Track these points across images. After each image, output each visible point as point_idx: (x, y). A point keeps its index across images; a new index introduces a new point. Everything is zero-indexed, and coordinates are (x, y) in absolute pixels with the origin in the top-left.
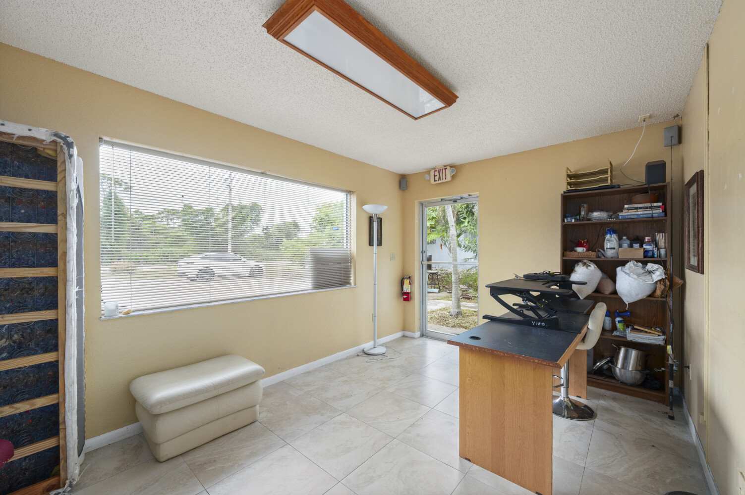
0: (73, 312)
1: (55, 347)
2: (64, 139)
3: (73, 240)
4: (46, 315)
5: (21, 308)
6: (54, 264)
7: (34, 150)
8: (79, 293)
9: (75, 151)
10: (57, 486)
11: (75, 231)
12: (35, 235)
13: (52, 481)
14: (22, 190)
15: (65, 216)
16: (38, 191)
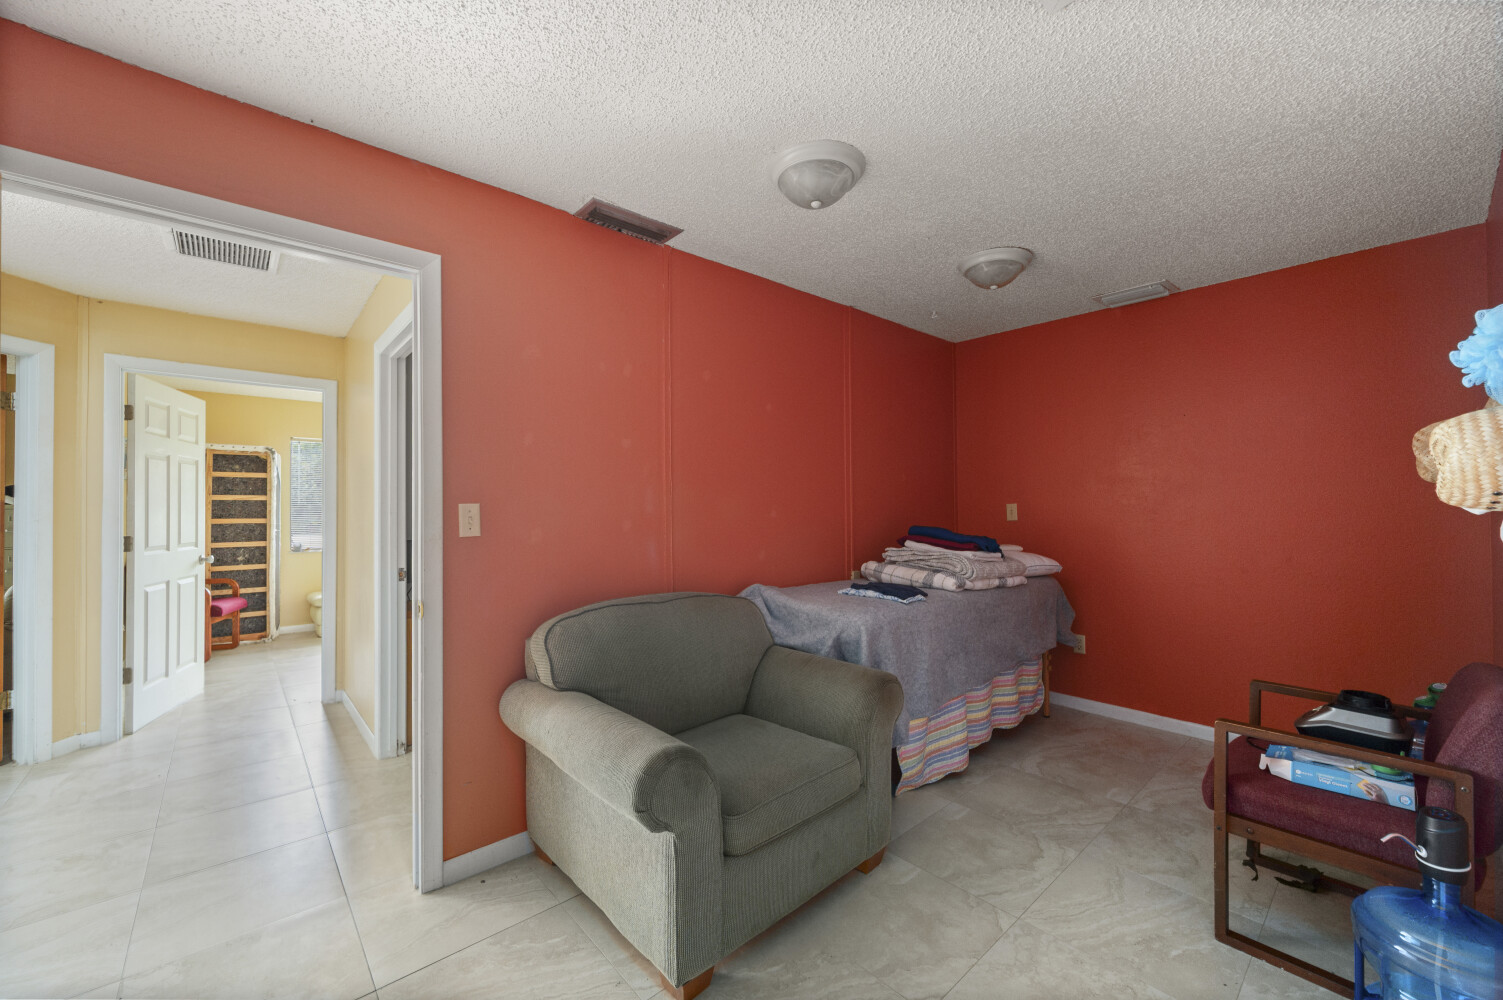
0: (274, 543)
1: (264, 608)
2: (270, 450)
3: (274, 504)
4: (261, 566)
5: (249, 539)
6: (265, 517)
7: (257, 457)
8: (277, 533)
9: (276, 455)
10: (265, 637)
11: (275, 498)
12: (256, 501)
13: (263, 634)
14: (250, 479)
15: (270, 490)
16: (258, 479)
